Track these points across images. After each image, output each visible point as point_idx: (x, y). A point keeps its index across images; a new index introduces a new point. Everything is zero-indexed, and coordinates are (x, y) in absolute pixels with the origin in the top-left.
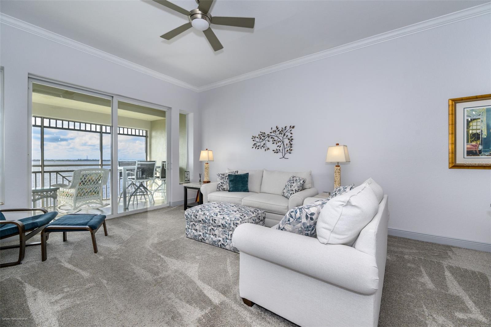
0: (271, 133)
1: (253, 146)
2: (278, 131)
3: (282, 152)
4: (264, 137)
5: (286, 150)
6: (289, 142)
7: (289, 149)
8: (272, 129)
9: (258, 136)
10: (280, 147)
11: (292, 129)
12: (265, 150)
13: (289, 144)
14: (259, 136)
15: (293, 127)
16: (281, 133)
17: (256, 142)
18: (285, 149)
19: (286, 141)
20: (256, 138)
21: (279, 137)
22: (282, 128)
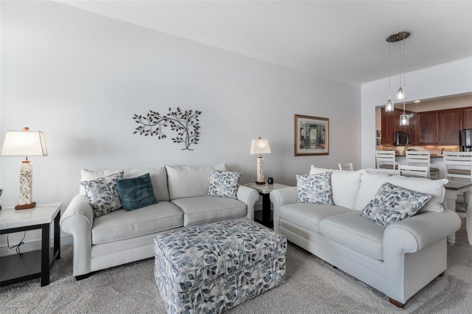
0: (169, 115)
1: (137, 131)
2: (180, 114)
3: (185, 141)
4: (158, 119)
5: (190, 139)
6: (195, 130)
7: (194, 138)
8: (170, 109)
9: (146, 117)
10: (182, 135)
11: (197, 115)
12: (159, 138)
13: (194, 132)
14: (149, 117)
15: (200, 113)
16: (184, 117)
17: (142, 125)
18: (189, 138)
19: (191, 129)
20: (142, 119)
21: (180, 122)
22: (186, 112)
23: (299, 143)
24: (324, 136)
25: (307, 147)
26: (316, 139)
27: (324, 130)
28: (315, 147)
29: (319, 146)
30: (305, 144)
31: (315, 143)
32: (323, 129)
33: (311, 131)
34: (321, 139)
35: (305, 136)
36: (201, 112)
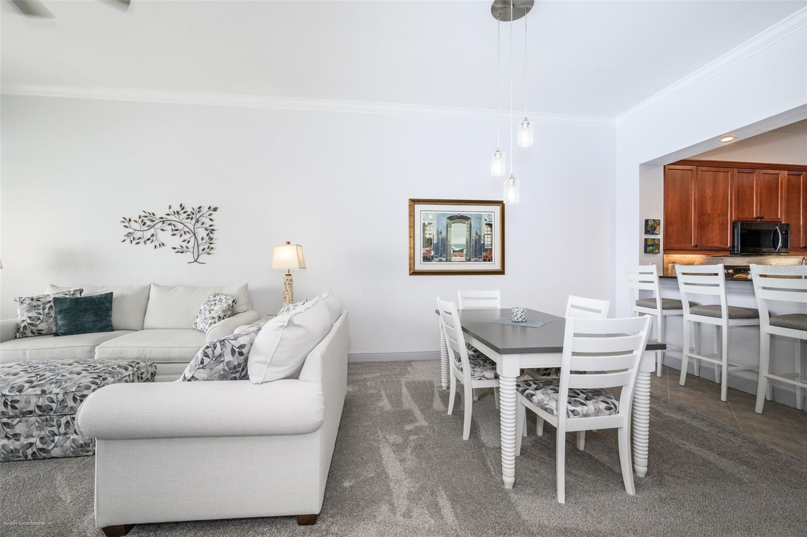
0: (168, 215)
1: (125, 238)
2: (185, 212)
3: (192, 251)
4: (154, 221)
5: (201, 248)
6: (208, 235)
7: (206, 247)
8: (170, 207)
9: (137, 220)
10: (189, 242)
11: (212, 212)
12: (155, 247)
13: (206, 238)
14: (141, 220)
15: (215, 209)
16: (191, 217)
17: (132, 231)
18: (198, 246)
19: (201, 233)
20: (132, 222)
21: (185, 224)
22: (193, 209)
23: (420, 251)
24: (489, 236)
25: (441, 258)
26: (467, 242)
27: (490, 225)
28: (463, 259)
29: (475, 257)
30: (435, 254)
31: (465, 250)
32: (486, 224)
33: (451, 227)
34: (482, 242)
35: (435, 238)
36: (217, 208)
